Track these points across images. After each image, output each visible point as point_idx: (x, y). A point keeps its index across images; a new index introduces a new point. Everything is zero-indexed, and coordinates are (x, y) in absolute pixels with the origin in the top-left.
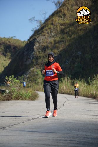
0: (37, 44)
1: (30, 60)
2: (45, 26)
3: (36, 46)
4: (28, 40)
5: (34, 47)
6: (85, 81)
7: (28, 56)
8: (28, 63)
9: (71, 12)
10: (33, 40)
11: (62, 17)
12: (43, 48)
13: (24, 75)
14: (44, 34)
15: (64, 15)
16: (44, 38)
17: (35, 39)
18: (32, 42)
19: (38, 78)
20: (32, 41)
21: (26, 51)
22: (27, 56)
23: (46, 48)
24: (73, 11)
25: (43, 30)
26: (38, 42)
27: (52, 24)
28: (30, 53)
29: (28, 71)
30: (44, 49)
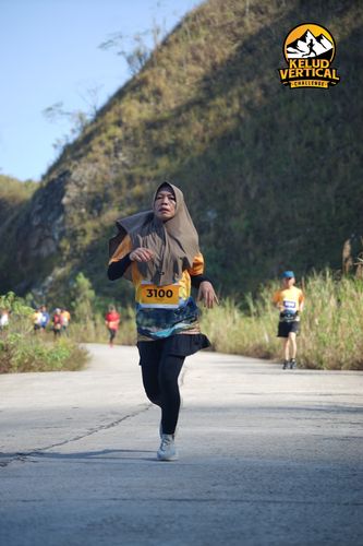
0: (72, 191)
1: (50, 242)
2: (97, 131)
3: (69, 197)
4: (44, 177)
5: (65, 200)
6: (236, 304)
7: (46, 231)
8: (44, 251)
9: (177, 85)
10: (61, 176)
11: (152, 99)
12: (94, 201)
13: (34, 291)
14: (96, 155)
15: (158, 93)
16: (95, 170)
17: (67, 174)
18: (57, 182)
19: (81, 301)
20: (58, 179)
21: (39, 212)
22: (40, 230)
23: (101, 202)
24: (184, 82)
25: (92, 143)
26: (76, 183)
27: (119, 123)
28: (50, 218)
29: (44, 278)
30: (96, 203)
